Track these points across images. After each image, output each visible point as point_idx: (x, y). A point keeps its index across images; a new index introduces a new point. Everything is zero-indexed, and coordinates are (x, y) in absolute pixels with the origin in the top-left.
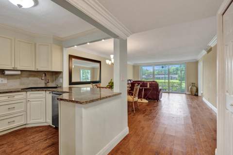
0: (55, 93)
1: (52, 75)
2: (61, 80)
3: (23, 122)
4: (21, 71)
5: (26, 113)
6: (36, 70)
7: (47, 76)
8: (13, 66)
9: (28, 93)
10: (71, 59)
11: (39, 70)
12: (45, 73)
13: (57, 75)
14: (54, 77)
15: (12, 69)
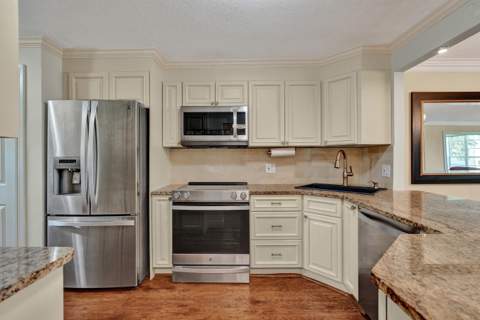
0: (368, 212)
1: (363, 154)
2: (386, 168)
3: (294, 263)
4: (296, 148)
5: (302, 242)
6: (323, 145)
7: (348, 157)
8: (282, 140)
9: (307, 198)
10: (420, 106)
11: (329, 144)
12: (343, 150)
13: (374, 156)
14: (367, 159)
15: (281, 145)
